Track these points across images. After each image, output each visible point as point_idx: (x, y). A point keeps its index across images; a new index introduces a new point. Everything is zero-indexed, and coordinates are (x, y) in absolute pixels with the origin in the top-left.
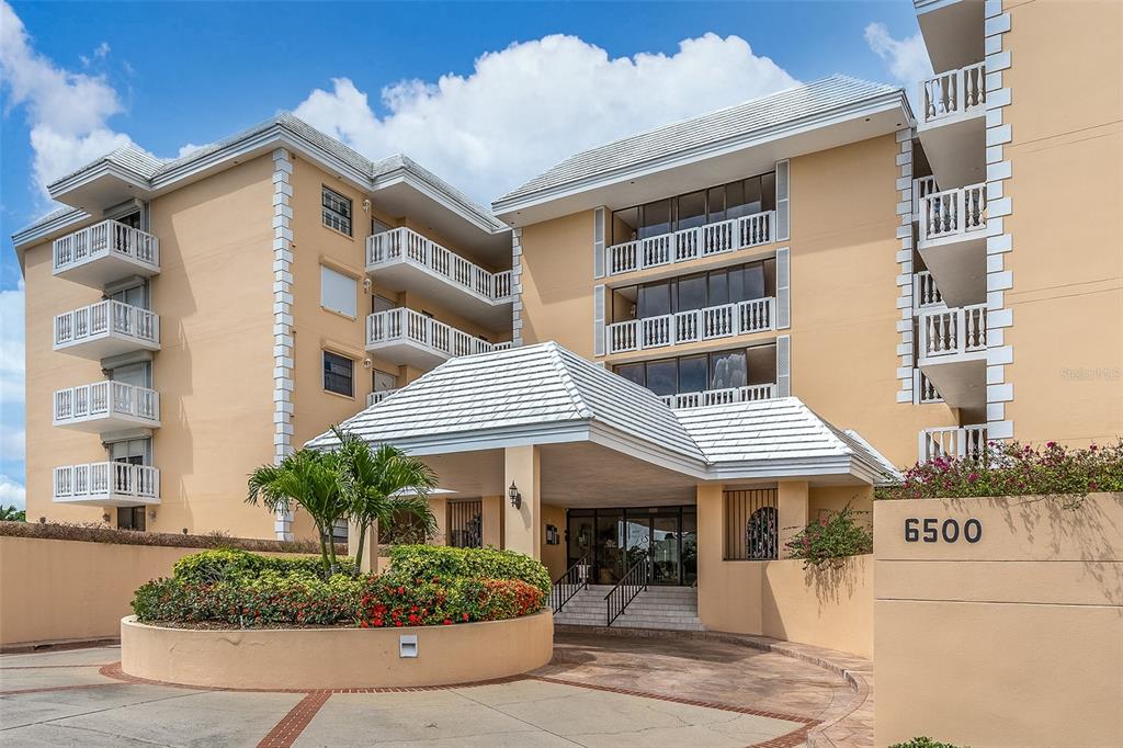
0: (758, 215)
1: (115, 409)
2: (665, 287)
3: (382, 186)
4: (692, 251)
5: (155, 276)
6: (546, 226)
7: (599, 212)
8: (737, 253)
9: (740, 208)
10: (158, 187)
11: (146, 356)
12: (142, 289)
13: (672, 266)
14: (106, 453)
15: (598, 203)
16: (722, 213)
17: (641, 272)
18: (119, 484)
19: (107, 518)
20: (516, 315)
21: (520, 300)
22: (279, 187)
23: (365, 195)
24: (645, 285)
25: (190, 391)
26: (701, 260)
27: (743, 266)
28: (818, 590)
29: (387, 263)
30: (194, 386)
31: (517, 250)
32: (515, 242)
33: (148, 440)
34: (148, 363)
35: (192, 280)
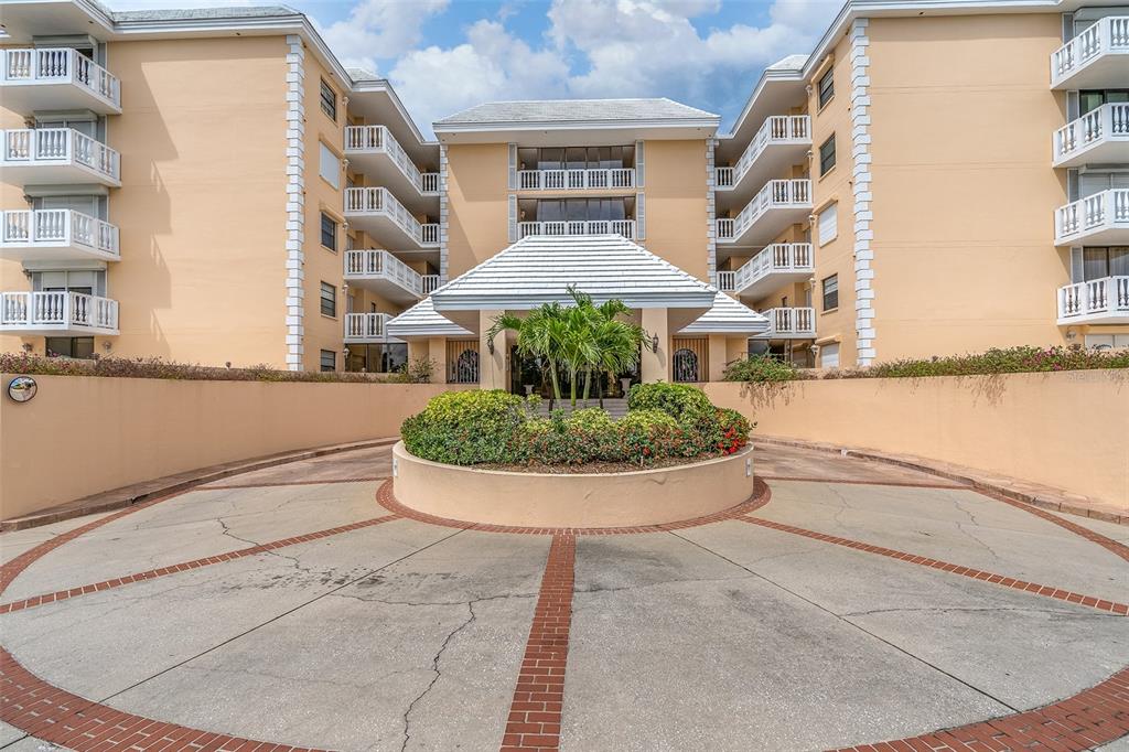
0: (619, 170)
1: (76, 239)
2: (558, 203)
3: (362, 90)
4: (580, 184)
5: (115, 116)
6: (471, 147)
7: (512, 146)
8: (610, 190)
9: (608, 162)
10: (125, 32)
11: (102, 191)
12: (93, 126)
13: (566, 191)
14: (28, 283)
15: (512, 140)
16: (596, 163)
17: (543, 191)
18: (78, 314)
19: (29, 347)
20: (442, 206)
21: (447, 195)
22: (295, 68)
23: (344, 94)
24: (543, 200)
25: (167, 230)
26: (586, 190)
27: (610, 198)
28: (752, 400)
29: (365, 150)
30: (172, 226)
31: (444, 160)
32: (442, 154)
33: (101, 273)
34: (102, 199)
35: (170, 128)
